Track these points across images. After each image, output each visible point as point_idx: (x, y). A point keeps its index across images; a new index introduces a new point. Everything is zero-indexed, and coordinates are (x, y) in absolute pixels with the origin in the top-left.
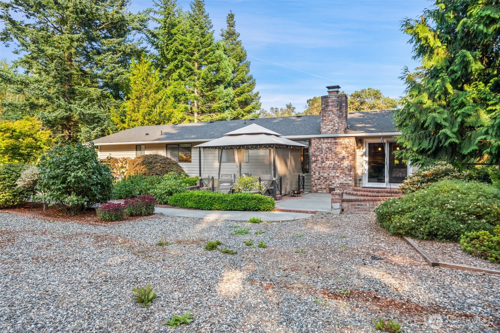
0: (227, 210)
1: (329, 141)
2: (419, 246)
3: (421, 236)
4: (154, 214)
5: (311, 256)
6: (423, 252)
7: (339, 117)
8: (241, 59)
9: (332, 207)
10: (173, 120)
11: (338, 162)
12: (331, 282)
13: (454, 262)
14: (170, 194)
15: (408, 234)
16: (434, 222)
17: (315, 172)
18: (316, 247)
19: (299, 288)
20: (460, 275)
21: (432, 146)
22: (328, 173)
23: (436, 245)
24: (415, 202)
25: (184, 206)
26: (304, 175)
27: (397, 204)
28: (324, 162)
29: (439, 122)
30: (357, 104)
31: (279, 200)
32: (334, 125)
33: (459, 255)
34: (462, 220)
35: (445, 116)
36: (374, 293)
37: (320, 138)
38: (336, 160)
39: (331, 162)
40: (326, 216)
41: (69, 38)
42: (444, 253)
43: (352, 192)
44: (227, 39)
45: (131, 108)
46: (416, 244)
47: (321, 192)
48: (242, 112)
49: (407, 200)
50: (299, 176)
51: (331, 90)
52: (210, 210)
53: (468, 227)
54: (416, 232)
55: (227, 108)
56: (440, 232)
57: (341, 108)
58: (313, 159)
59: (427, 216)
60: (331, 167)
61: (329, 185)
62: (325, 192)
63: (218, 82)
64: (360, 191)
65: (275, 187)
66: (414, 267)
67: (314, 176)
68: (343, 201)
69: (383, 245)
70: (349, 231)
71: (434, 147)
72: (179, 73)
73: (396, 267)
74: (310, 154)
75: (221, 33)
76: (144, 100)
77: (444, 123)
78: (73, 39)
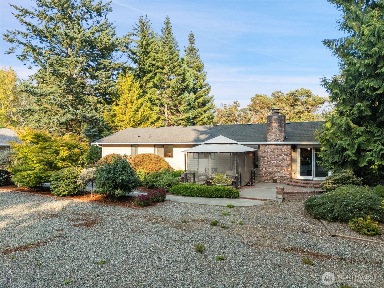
0: (209, 197)
1: (273, 147)
2: (328, 225)
3: (329, 220)
4: (166, 200)
5: (269, 230)
6: (329, 229)
7: (280, 131)
8: (199, 69)
9: (277, 197)
10: (151, 120)
11: (279, 162)
12: (282, 244)
13: (343, 235)
14: (170, 185)
15: (322, 218)
16: (336, 212)
17: (263, 168)
18: (271, 225)
19: (267, 246)
20: (345, 241)
21: (341, 160)
22: (272, 169)
23: (337, 225)
24: (326, 199)
25: (180, 194)
26: (255, 170)
27: (316, 200)
28: (269, 161)
29: (344, 147)
30: (292, 101)
31: (240, 189)
32: (276, 136)
33: (347, 231)
34: (351, 211)
35: (348, 142)
36: (302, 249)
37: (266, 145)
38: (278, 160)
39: (274, 161)
40: (273, 203)
41: (75, 61)
42: (340, 230)
43: (289, 183)
44: (189, 54)
45: (120, 112)
46: (326, 224)
47: (267, 182)
48: (201, 111)
49: (322, 198)
50: (252, 171)
51: (274, 112)
52: (198, 197)
53: (354, 215)
54: (326, 217)
55: (190, 109)
56: (339, 218)
57: (281, 125)
58: (261, 159)
59: (333, 208)
60: (274, 165)
61: (273, 177)
62: (270, 182)
63: (183, 90)
64: (295, 182)
65: (237, 180)
66: (323, 237)
67: (262, 171)
68: (284, 193)
69: (308, 224)
70: (289, 214)
71: (342, 160)
72: (153, 82)
73: (314, 237)
74: (259, 155)
75: (184, 49)
76: (129, 105)
77: (347, 147)
78: (79, 62)
